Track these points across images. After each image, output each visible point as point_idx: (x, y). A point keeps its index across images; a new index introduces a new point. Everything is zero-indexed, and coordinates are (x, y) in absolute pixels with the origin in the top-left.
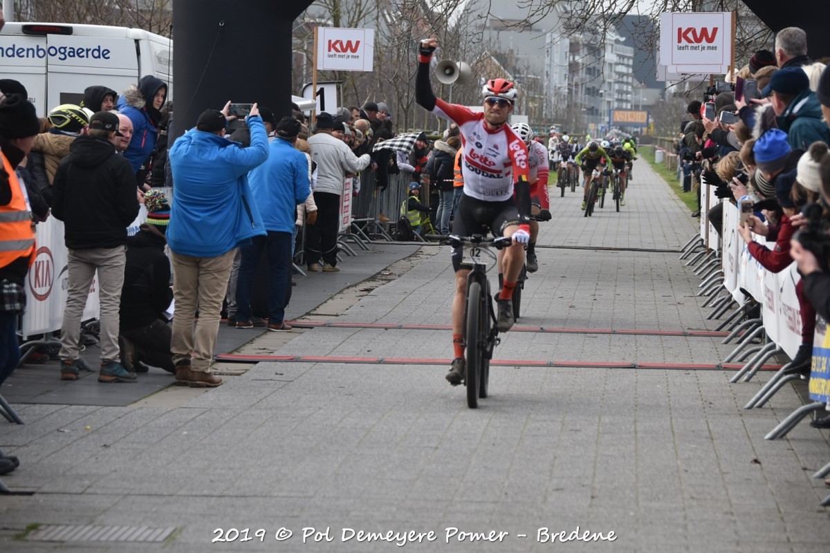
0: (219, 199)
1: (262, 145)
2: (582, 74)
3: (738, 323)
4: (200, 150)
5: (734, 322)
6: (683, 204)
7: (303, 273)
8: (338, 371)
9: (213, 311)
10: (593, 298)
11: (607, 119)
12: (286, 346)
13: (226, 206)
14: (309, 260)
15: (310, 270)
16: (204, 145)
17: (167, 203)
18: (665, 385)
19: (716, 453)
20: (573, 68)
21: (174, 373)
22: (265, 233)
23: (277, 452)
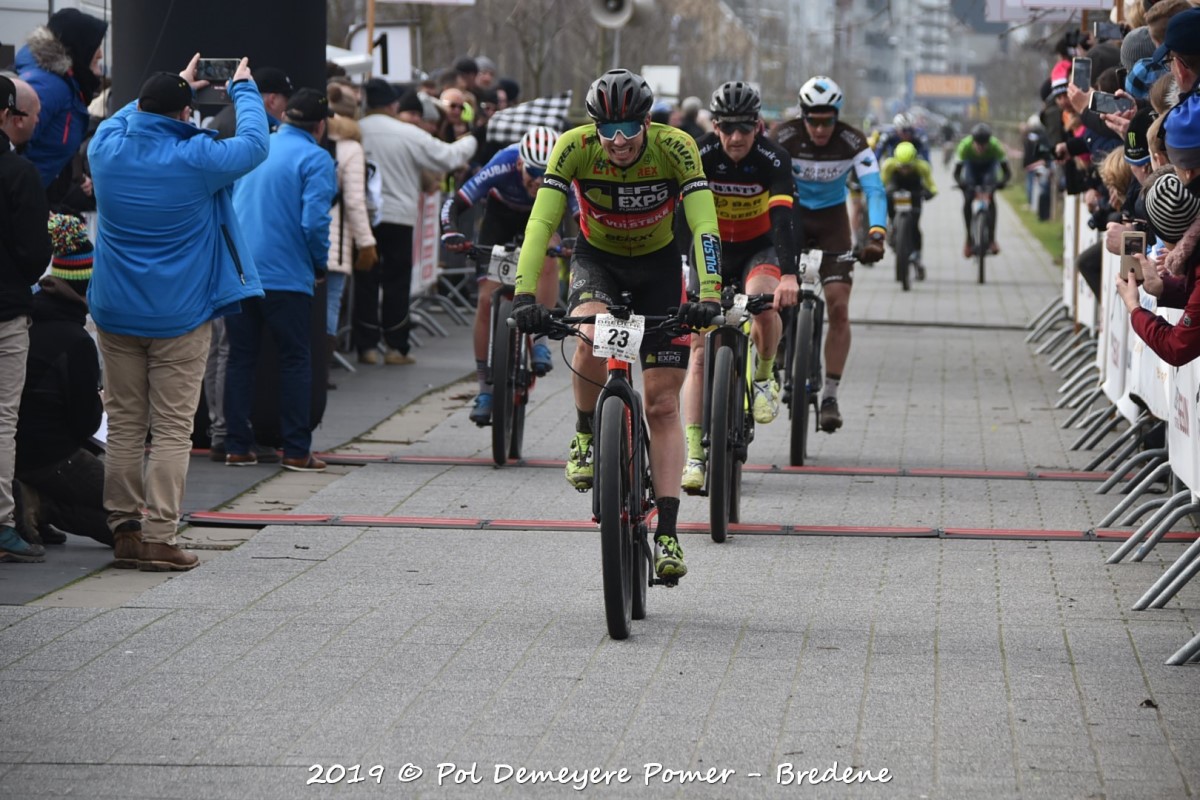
0: (178, 234)
1: (256, 133)
2: (859, 8)
3: (1126, 456)
4: (142, 147)
5: (1118, 454)
6: (1036, 244)
7: (351, 367)
8: (406, 543)
9: (177, 434)
10: (868, 411)
11: (902, 89)
12: (314, 498)
13: (192, 247)
14: (361, 343)
15: (363, 360)
16: (149, 138)
17: (85, 238)
18: (992, 568)
19: (1077, 688)
21: (113, 546)
22: (260, 292)
23: (294, 687)
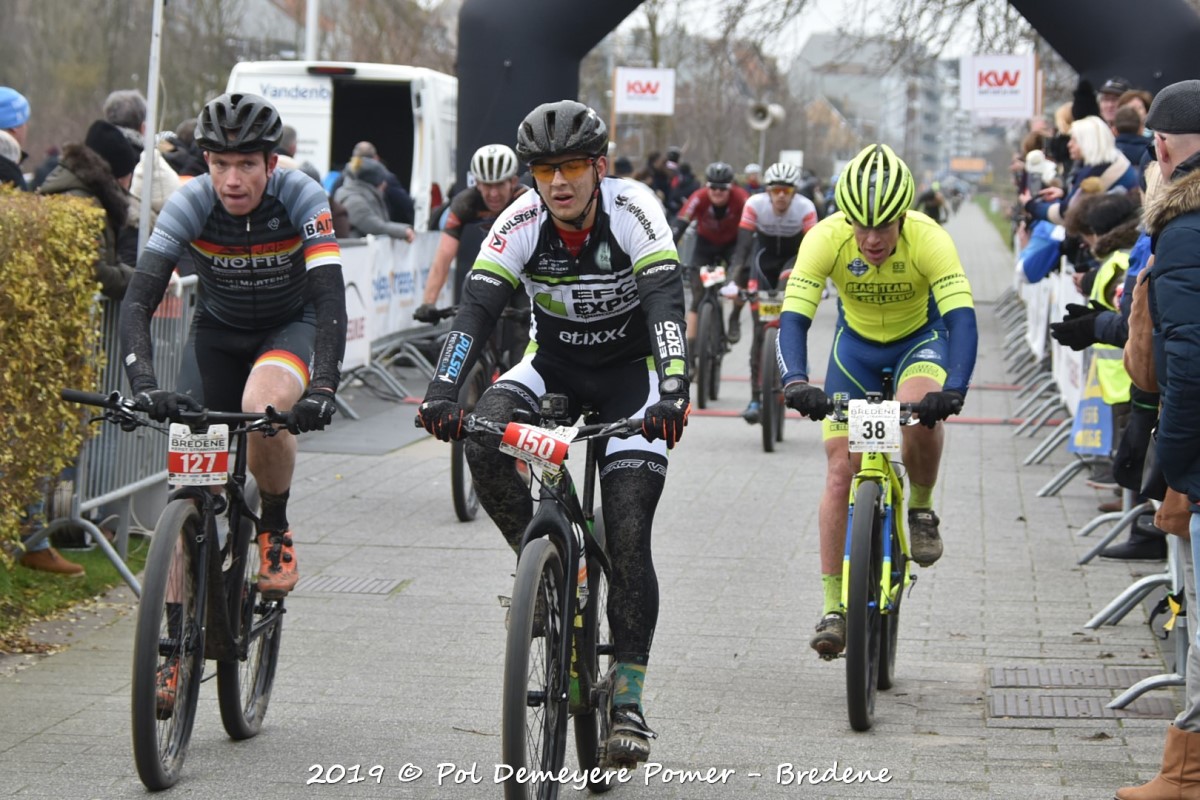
2: (919, 120)
3: (1034, 376)
5: (1030, 375)
11: (943, 167)
19: (982, 509)
20: (910, 114)
